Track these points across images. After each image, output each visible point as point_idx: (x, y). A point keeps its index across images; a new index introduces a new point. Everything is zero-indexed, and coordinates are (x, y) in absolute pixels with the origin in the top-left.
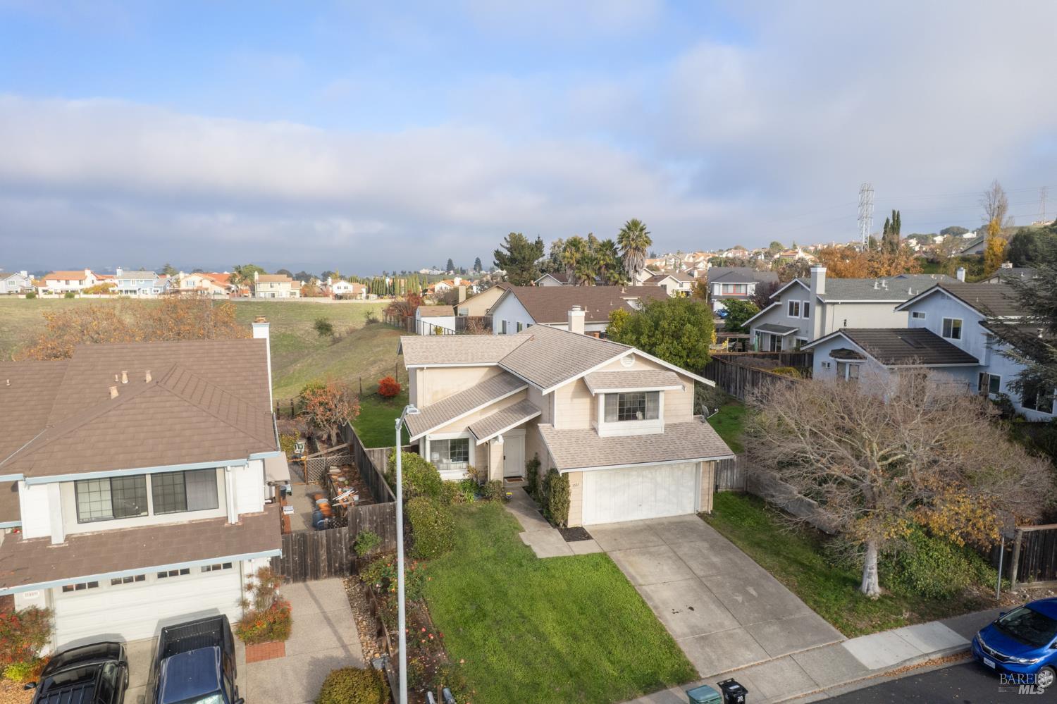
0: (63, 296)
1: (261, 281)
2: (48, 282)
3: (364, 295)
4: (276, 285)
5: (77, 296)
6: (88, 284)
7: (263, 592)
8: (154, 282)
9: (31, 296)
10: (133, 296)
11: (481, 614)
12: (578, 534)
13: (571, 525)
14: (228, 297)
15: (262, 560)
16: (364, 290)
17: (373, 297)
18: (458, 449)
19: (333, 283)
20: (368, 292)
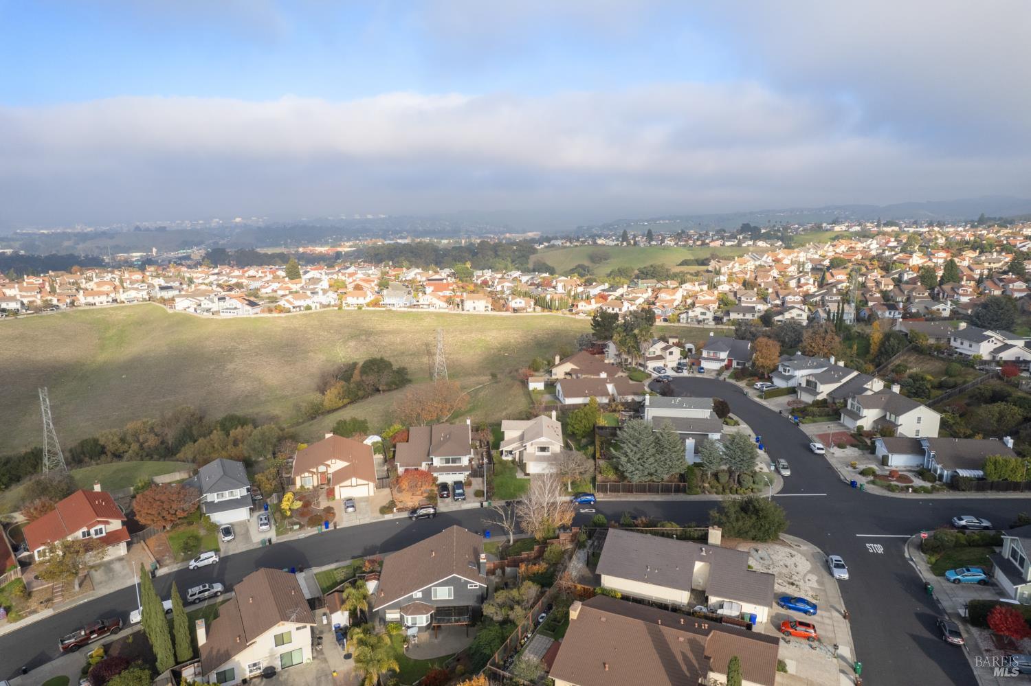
0: (356, 308)
1: (468, 299)
2: (348, 298)
3: (533, 306)
4: (476, 301)
5: (363, 309)
6: (368, 300)
7: (468, 478)
8: (405, 298)
9: (340, 308)
10: (394, 309)
11: (502, 486)
12: (528, 475)
13: (527, 472)
14: (447, 310)
15: (468, 473)
16: (532, 303)
17: (538, 308)
18: (511, 452)
19: (513, 299)
20: (535, 304)
